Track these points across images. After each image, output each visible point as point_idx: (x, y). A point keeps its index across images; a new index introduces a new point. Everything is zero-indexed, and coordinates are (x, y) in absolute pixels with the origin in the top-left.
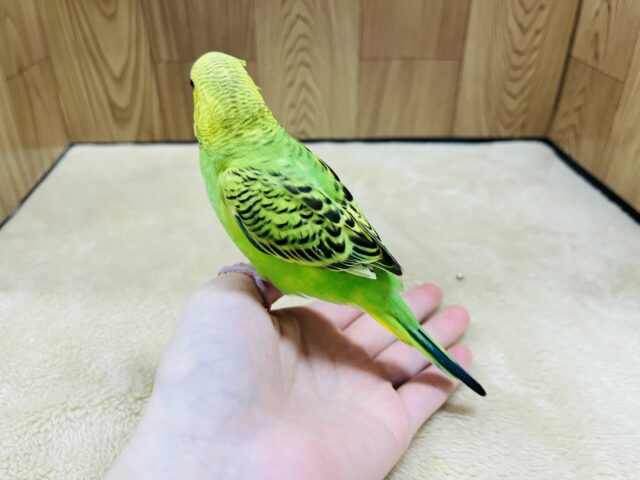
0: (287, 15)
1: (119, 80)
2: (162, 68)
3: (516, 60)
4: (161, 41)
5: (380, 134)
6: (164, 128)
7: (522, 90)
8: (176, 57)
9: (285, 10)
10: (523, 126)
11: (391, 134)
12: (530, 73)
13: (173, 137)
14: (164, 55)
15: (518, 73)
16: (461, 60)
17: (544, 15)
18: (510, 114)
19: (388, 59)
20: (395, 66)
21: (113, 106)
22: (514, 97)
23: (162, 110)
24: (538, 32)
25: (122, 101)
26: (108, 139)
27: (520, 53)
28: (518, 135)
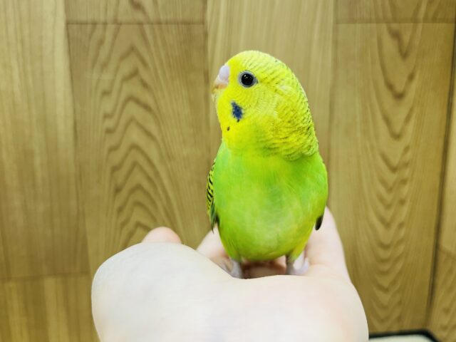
0: (124, 224)
3: (383, 254)
7: (394, 283)
9: (123, 217)
10: (399, 319)
12: (399, 266)
15: (386, 267)
17: (405, 210)
18: (384, 308)
22: (386, 290)
24: (401, 225)
27: (385, 247)
28: (395, 329)
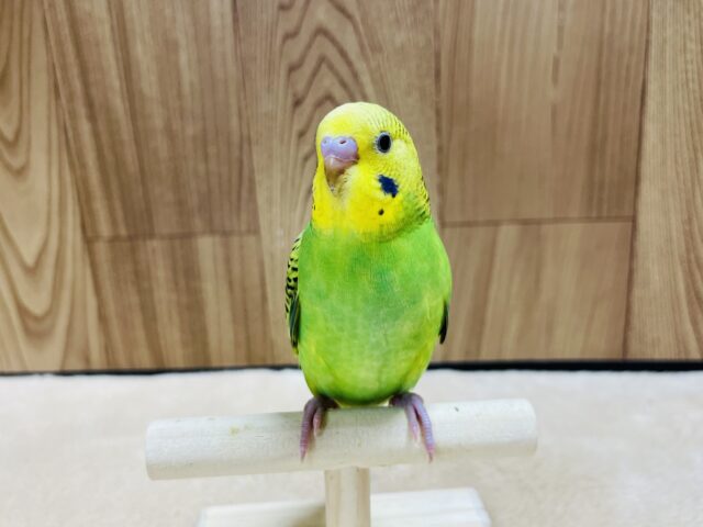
1: (32, 271)
2: (102, 249)
4: (99, 206)
5: (486, 356)
6: (108, 348)
8: (123, 231)
11: (508, 356)
13: (124, 365)
14: (105, 229)
16: (634, 220)
19: (495, 223)
20: (508, 234)
21: (22, 311)
23: (102, 318)
25: (37, 303)
26: (16, 368)
